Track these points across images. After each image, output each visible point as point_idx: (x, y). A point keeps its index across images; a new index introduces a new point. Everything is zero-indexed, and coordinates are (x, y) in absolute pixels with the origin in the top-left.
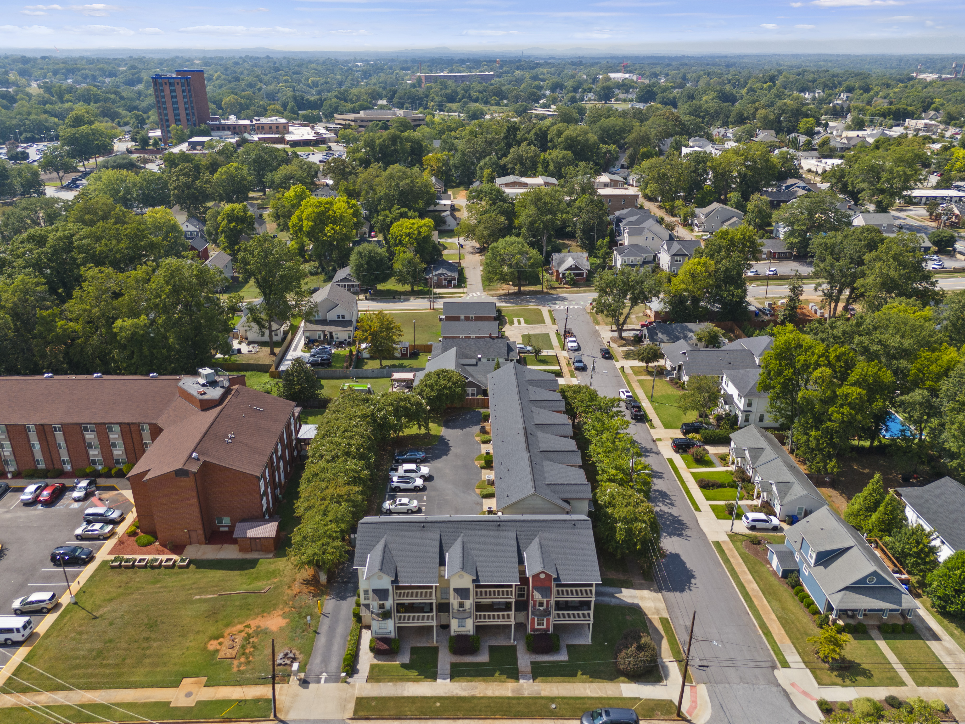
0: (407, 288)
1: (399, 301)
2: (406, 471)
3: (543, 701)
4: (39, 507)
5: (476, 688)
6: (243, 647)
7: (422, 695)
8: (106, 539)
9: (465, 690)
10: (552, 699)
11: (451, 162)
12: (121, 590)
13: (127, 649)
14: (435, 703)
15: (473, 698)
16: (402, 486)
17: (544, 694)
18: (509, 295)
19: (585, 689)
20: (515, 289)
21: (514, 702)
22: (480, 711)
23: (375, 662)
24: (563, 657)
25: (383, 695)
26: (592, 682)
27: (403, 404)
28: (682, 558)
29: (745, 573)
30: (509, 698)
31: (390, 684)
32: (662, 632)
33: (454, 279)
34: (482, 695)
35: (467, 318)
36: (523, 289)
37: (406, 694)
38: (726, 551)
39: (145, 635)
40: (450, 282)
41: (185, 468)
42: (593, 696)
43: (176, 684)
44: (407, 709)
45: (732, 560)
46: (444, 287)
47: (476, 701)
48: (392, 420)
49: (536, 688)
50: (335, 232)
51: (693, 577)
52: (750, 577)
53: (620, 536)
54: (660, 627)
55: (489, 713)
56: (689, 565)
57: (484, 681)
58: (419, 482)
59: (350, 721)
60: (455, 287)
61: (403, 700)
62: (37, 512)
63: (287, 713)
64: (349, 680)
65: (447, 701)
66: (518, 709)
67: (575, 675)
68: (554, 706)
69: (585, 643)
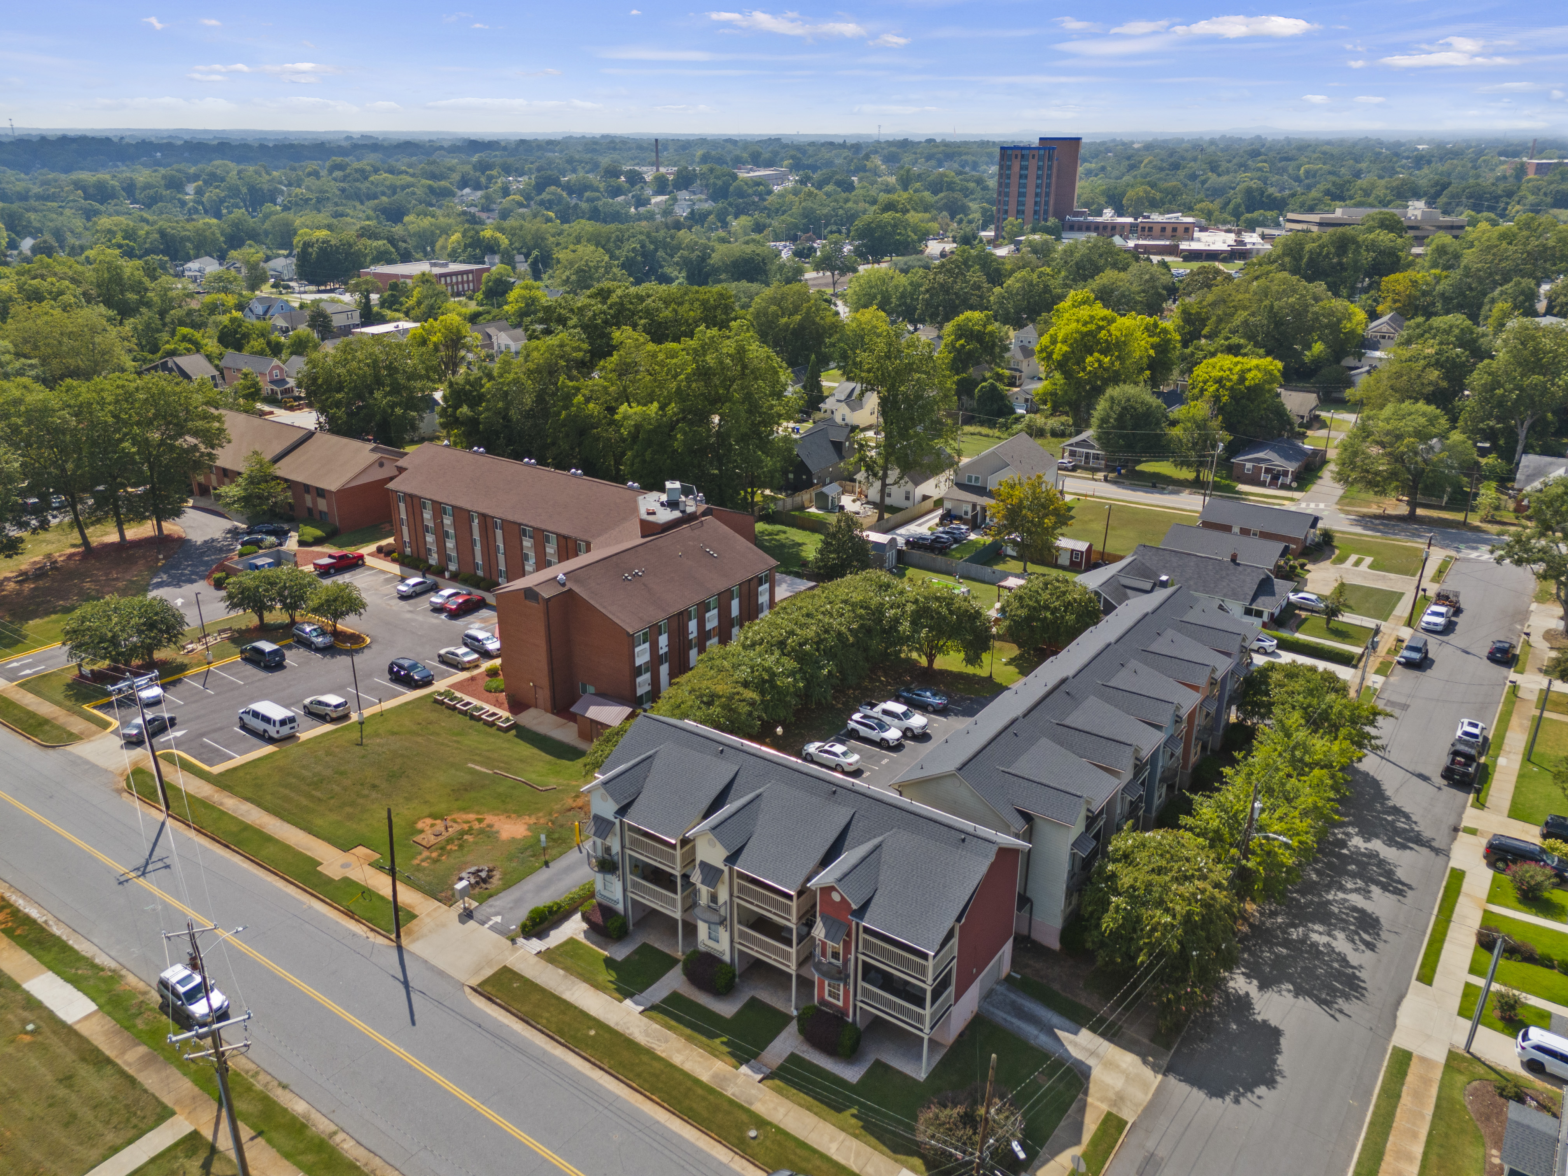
0: (1187, 474)
1: (1162, 491)
2: (885, 712)
3: (744, 1117)
4: (443, 616)
5: (667, 1041)
6: (450, 841)
7: (585, 1009)
8: (463, 669)
9: (648, 1035)
10: (761, 1123)
11: (1439, 288)
12: (415, 728)
13: (345, 789)
14: (590, 1028)
15: (649, 1052)
16: (864, 731)
17: (759, 1108)
18: (1385, 518)
19: (832, 1140)
20: (1403, 510)
21: (700, 1091)
22: (639, 1075)
23: (581, 937)
24: (852, 1074)
25: (538, 981)
26: (856, 1136)
27: (935, 605)
28: (1282, 1041)
29: (1415, 1135)
30: (697, 1082)
31: (562, 972)
32: (1087, 1137)
33: (1285, 473)
34: (663, 1055)
35: (1245, 532)
36: (1419, 512)
37: (567, 996)
38: (1410, 1078)
39: (377, 782)
40: (1275, 478)
41: (536, 589)
42: (835, 1157)
43: (345, 847)
44: (546, 1015)
45: (1406, 1099)
46: (1262, 484)
47: (645, 1058)
48: (905, 626)
49: (753, 1092)
50: (1100, 365)
51: (1271, 1083)
52: (1418, 1149)
53: (1108, 923)
54: (1091, 1125)
55: (647, 1086)
56: (1282, 1061)
57: (689, 1039)
58: (893, 734)
59: (468, 990)
60: (1284, 487)
61: (554, 1001)
62: (435, 621)
63: (414, 941)
64: (521, 941)
65: (607, 1036)
66: (694, 1105)
67: (839, 1110)
68: (753, 1133)
69: (914, 1075)
